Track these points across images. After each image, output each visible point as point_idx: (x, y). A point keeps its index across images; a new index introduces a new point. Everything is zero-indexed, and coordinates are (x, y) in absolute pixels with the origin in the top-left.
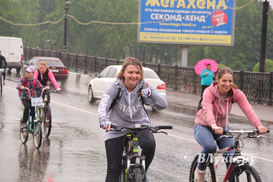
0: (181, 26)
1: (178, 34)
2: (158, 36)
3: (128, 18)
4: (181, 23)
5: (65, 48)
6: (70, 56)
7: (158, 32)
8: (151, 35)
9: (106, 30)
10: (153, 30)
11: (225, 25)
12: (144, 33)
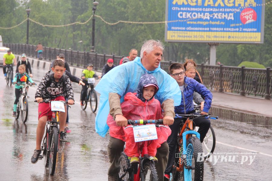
0: (209, 24)
1: (205, 33)
2: (186, 35)
3: (159, 17)
4: (209, 22)
5: (93, 49)
6: (98, 57)
7: (186, 30)
8: (178, 34)
9: (137, 29)
10: (181, 28)
11: (254, 22)
12: (171, 31)
